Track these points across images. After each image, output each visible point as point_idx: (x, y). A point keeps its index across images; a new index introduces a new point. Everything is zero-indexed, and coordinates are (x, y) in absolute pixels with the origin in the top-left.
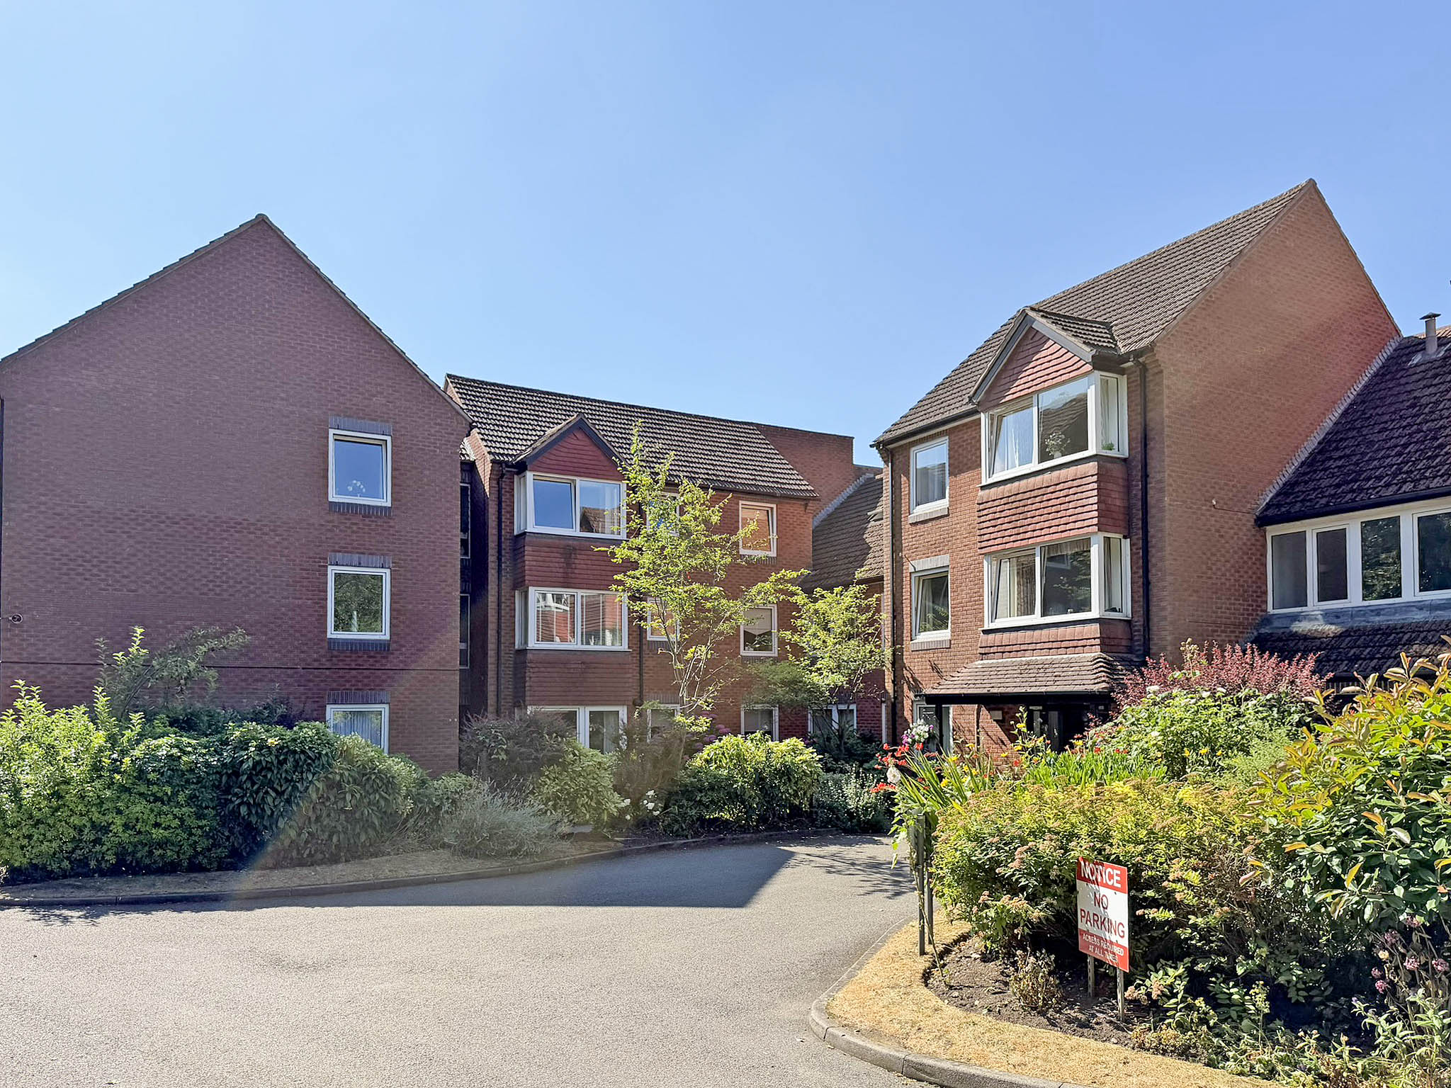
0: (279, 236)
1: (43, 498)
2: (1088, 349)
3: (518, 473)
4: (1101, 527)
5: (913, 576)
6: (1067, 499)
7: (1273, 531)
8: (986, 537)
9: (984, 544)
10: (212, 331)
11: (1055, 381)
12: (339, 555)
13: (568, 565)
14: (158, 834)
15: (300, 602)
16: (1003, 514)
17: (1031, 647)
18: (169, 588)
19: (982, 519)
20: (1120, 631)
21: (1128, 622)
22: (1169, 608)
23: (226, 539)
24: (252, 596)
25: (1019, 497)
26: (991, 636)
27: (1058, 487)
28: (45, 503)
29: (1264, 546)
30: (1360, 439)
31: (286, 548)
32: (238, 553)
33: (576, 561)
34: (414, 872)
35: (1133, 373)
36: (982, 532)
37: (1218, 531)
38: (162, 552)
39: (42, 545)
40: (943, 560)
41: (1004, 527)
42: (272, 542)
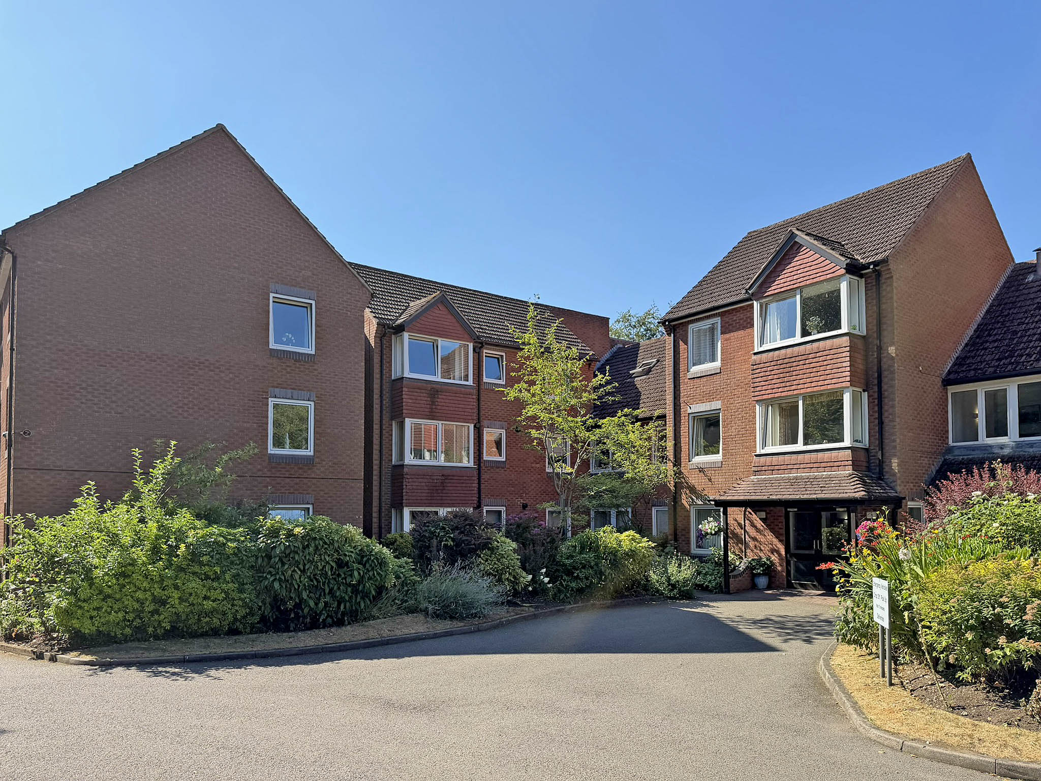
0: (234, 142)
1: (49, 337)
2: (843, 259)
3: (395, 333)
4: (852, 383)
5: (691, 416)
6: (825, 363)
7: (952, 389)
8: (758, 389)
9: (756, 394)
10: (183, 212)
11: (815, 280)
12: (277, 390)
13: (433, 403)
14: (208, 605)
15: (248, 425)
16: (773, 373)
17: (795, 467)
18: (148, 412)
19: (755, 376)
20: (862, 456)
21: (867, 450)
22: (898, 441)
23: (192, 375)
24: (212, 419)
25: (786, 361)
26: (762, 459)
27: (818, 355)
28: (50, 341)
29: (947, 399)
30: (1006, 329)
31: (238, 383)
32: (202, 386)
33: (438, 400)
34: (406, 631)
35: (870, 277)
36: (756, 385)
37: (923, 388)
38: (143, 383)
39: (47, 374)
40: (717, 405)
41: (773, 382)
42: (227, 379)
